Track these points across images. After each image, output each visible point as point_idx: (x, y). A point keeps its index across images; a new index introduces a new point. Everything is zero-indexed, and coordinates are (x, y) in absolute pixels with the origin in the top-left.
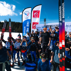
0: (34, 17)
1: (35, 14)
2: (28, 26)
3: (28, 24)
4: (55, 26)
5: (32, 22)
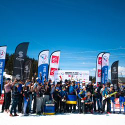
0: (52, 62)
1: (54, 59)
2: (45, 71)
3: (45, 69)
4: (74, 73)
5: (50, 67)
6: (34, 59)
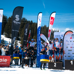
6: (32, 21)
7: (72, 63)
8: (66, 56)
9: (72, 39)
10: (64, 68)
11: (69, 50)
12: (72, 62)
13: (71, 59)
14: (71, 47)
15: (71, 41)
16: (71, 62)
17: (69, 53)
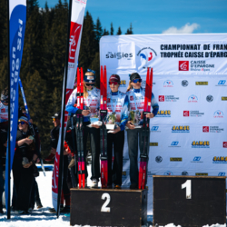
4: (211, 50)
7: (189, 193)
8: (158, 159)
9: (190, 72)
10: (150, 213)
11: (177, 129)
12: (187, 185)
13: (184, 173)
14: (186, 113)
15: (184, 83)
16: (183, 186)
17: (175, 144)
